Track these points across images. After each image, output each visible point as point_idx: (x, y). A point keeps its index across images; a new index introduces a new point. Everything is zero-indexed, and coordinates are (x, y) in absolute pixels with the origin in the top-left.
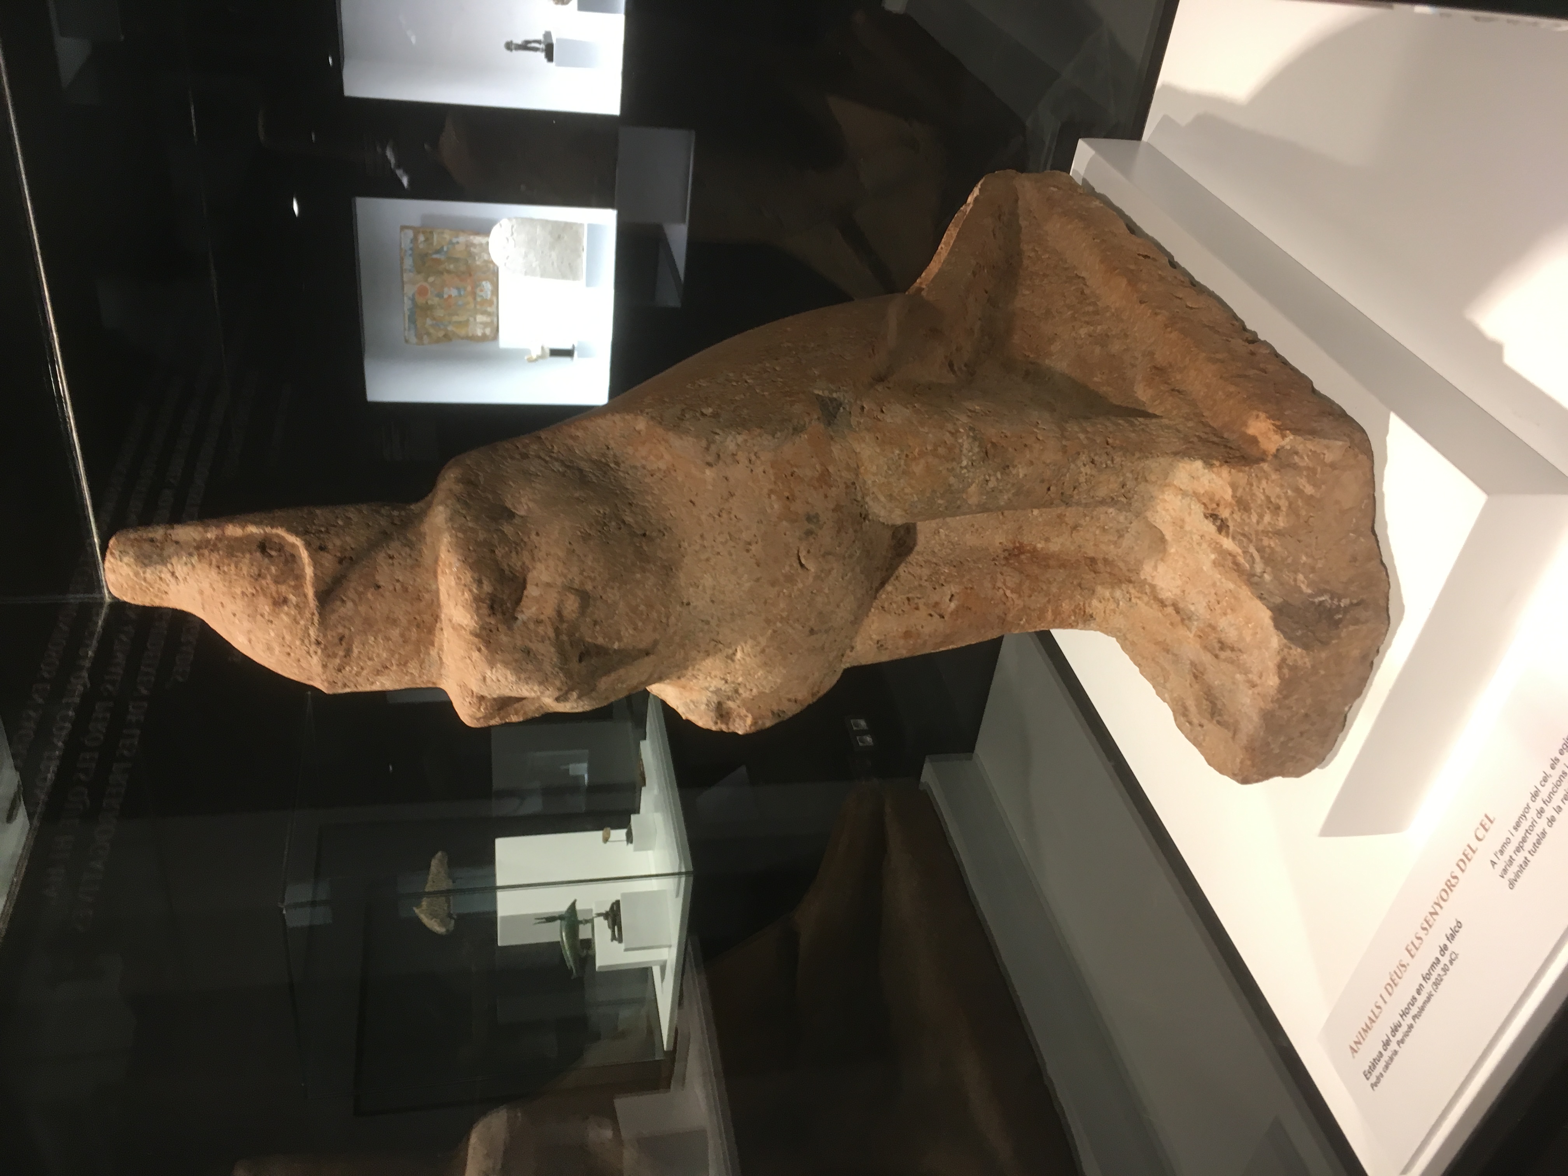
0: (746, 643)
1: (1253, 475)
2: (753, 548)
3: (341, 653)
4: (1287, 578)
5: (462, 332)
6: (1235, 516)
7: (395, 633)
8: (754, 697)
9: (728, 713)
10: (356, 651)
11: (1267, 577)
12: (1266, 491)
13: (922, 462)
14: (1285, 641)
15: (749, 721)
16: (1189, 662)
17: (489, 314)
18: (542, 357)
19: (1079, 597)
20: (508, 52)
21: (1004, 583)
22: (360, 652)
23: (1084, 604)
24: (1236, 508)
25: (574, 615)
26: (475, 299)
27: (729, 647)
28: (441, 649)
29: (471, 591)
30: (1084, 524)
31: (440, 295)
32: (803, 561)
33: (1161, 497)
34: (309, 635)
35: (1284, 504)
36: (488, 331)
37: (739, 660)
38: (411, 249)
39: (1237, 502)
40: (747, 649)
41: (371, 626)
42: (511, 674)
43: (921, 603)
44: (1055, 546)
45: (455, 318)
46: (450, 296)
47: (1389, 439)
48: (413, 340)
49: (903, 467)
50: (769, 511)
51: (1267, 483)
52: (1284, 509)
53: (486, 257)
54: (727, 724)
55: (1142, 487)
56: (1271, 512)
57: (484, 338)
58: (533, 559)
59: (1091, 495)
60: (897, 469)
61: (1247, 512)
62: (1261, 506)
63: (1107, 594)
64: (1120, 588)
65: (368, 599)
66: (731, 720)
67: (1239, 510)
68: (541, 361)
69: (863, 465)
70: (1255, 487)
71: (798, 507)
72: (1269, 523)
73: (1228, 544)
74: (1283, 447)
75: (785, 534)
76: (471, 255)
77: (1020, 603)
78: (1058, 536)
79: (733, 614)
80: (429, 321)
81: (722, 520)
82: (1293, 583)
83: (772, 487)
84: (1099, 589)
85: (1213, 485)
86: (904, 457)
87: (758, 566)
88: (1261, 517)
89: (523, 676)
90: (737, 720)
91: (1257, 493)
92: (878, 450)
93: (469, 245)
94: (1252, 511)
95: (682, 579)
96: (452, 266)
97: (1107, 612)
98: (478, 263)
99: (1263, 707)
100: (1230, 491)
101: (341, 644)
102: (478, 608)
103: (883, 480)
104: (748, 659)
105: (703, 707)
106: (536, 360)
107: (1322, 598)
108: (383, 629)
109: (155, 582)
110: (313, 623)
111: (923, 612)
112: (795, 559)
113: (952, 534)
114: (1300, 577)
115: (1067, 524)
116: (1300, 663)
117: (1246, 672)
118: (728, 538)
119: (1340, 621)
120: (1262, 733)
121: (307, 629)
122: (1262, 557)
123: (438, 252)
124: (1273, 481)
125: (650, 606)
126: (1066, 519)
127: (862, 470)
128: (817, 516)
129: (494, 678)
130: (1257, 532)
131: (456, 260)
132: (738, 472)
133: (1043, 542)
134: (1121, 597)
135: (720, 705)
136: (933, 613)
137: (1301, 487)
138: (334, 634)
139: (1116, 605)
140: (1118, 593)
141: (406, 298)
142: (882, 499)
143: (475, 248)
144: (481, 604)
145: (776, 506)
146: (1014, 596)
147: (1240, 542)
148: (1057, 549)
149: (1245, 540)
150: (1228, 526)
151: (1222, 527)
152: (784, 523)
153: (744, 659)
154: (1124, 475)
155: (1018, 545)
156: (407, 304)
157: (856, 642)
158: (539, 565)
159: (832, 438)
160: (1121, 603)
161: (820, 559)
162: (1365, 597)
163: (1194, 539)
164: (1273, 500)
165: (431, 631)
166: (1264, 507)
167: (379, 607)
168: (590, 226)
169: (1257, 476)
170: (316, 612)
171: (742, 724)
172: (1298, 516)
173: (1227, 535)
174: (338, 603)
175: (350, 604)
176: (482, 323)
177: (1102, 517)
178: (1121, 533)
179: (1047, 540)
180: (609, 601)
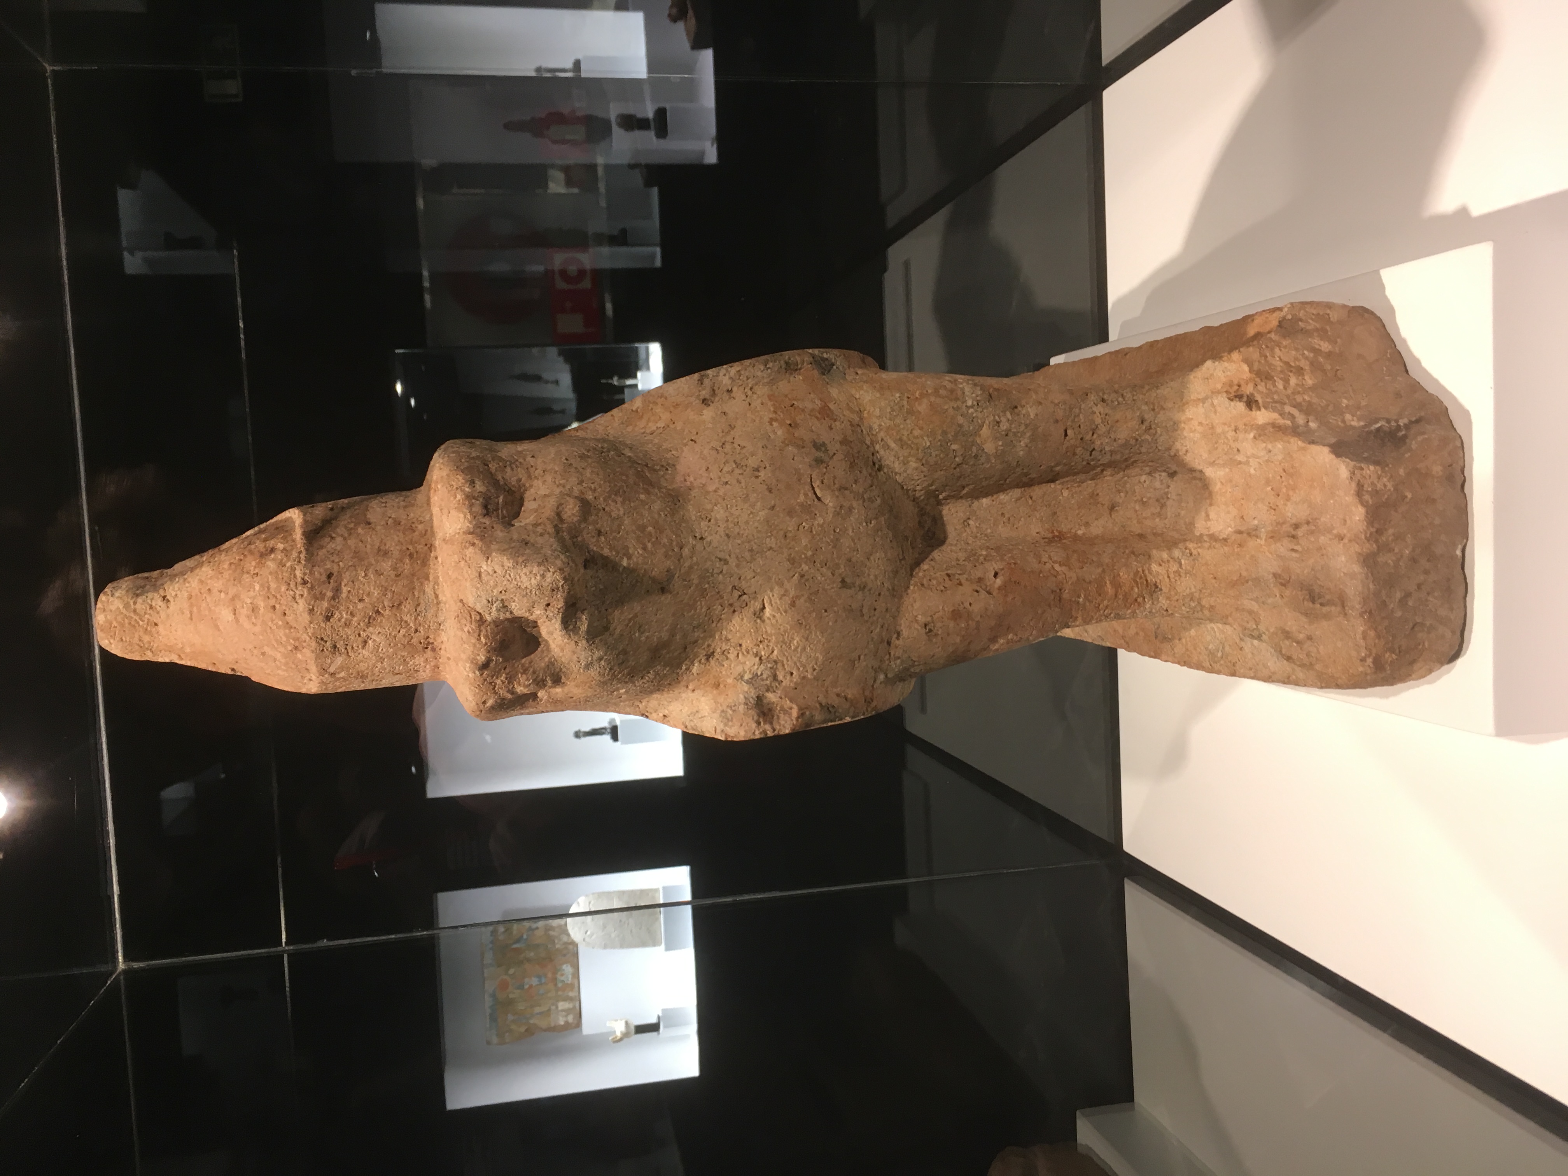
0: (772, 590)
1: (1263, 346)
2: (762, 474)
3: (329, 594)
4: (1334, 422)
5: (543, 1024)
6: (1260, 388)
7: (386, 565)
8: (796, 683)
9: (770, 710)
10: (345, 590)
11: (1313, 425)
12: (1282, 358)
13: (925, 401)
14: (1352, 463)
15: (795, 713)
16: (1271, 575)
17: (571, 999)
18: (626, 1035)
19: (1135, 563)
20: (577, 740)
21: (1050, 558)
22: (349, 592)
23: (1143, 571)
24: (1258, 380)
25: (575, 519)
26: (556, 985)
27: (755, 598)
28: (436, 583)
29: (462, 491)
30: (1121, 501)
31: (521, 987)
32: (819, 495)
33: (1183, 418)
34: (295, 576)
35: (1304, 364)
36: (570, 1018)
37: (769, 618)
38: (492, 942)
39: (1255, 374)
40: (776, 600)
41: (361, 559)
42: (508, 559)
43: (963, 578)
44: (1097, 529)
45: (537, 1010)
46: (531, 986)
47: (1388, 293)
48: (495, 1040)
49: (906, 406)
50: (772, 436)
51: (1280, 350)
52: (1307, 368)
53: (565, 939)
54: (771, 723)
55: (1161, 417)
56: (1294, 373)
57: (567, 1027)
58: (530, 477)
59: (1112, 437)
60: (901, 409)
61: (1270, 380)
62: (1281, 372)
63: (1165, 555)
64: (1177, 548)
65: (359, 534)
66: (775, 717)
67: (1261, 380)
68: (625, 1040)
69: (865, 410)
70: (1269, 358)
71: (800, 433)
72: (1297, 385)
73: (1262, 416)
74: (1284, 318)
75: (793, 459)
76: (552, 940)
77: (1073, 575)
78: (1097, 519)
79: (751, 550)
80: (510, 1017)
81: (726, 450)
82: (1342, 425)
83: (773, 416)
84: (1154, 552)
85: (1229, 373)
86: (906, 399)
87: (770, 492)
88: (1286, 381)
89: (520, 559)
90: (782, 715)
91: (1274, 362)
92: (878, 395)
93: (548, 929)
94: (1275, 378)
95: (692, 512)
96: (532, 954)
97: (1172, 576)
98: (557, 946)
99: (1360, 551)
100: (1246, 368)
101: (329, 583)
102: (471, 505)
103: (888, 423)
104: (778, 615)
105: (742, 708)
106: (621, 1040)
107: (1379, 425)
108: (373, 562)
109: (145, 613)
110: (299, 562)
111: (967, 588)
112: (808, 487)
113: (984, 526)
114: (1348, 417)
115: (1103, 505)
116: (1379, 486)
117: (1329, 530)
118: (734, 466)
119: (1405, 437)
120: (1371, 586)
121: (293, 569)
122: (1300, 411)
123: (518, 941)
124: (1285, 347)
125: (660, 530)
126: (1101, 499)
127: (865, 414)
128: (824, 444)
129: (490, 570)
130: (1288, 397)
131: (537, 946)
132: (736, 405)
133: (1083, 528)
134: (1181, 554)
135: (759, 699)
136: (978, 589)
137: (1317, 347)
138: (322, 570)
139: (1178, 565)
140: (1177, 553)
141: (486, 996)
142: (893, 445)
143: (554, 931)
144: (473, 501)
145: (779, 433)
146: (1064, 568)
147: (1274, 410)
148: (1100, 532)
149: (1278, 405)
150: (1257, 401)
151: (1251, 403)
152: (790, 448)
153: (774, 616)
154: (1139, 409)
155: (1057, 534)
156: (488, 1001)
157: (900, 625)
158: (535, 483)
159: (828, 383)
160: (1183, 562)
161: (837, 493)
162: (1422, 414)
163: (1230, 438)
164: (1293, 364)
165: (425, 562)
166: (1286, 371)
167: (369, 540)
168: (664, 888)
169: (1267, 347)
170: (302, 549)
171: (788, 719)
172: (1324, 371)
173: (1259, 409)
174: (327, 539)
175: (339, 540)
176: (563, 1011)
177: (1137, 488)
178: (1162, 501)
179: (1087, 524)
180: (613, 515)
